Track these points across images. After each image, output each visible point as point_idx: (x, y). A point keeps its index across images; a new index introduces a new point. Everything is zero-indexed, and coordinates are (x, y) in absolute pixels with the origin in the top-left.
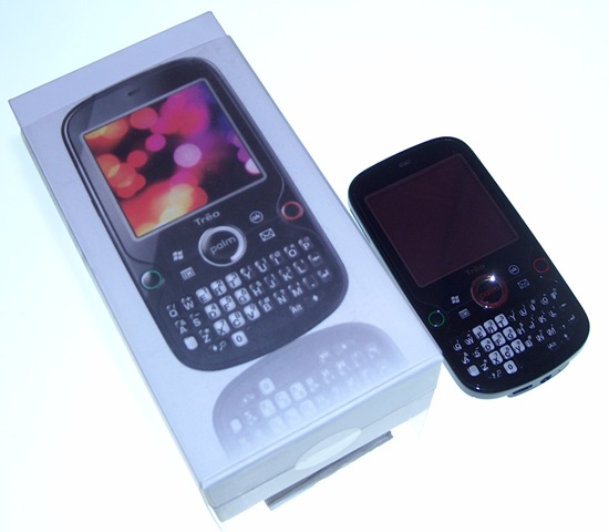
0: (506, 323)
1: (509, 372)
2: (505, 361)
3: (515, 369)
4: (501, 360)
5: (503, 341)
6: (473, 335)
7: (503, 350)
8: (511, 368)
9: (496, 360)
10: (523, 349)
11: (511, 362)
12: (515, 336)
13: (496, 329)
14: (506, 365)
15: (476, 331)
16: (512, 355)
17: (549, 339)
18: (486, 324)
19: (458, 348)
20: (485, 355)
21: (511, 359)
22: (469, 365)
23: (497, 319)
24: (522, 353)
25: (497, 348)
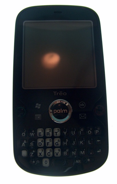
0: (59, 134)
1: (44, 165)
2: (45, 157)
4: (43, 155)
6: (36, 132)
7: (47, 150)
9: (40, 154)
10: (59, 155)
11: (48, 160)
12: (59, 145)
13: (51, 135)
14: (44, 160)
16: (51, 156)
20: (36, 148)
21: (49, 158)
23: (55, 130)
24: (57, 157)
25: (45, 148)
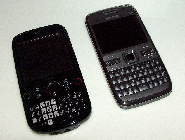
0: (55, 103)
1: (49, 124)
2: (49, 119)
3: (52, 123)
4: (47, 118)
5: (51, 110)
6: (39, 105)
7: (49, 114)
8: (50, 123)
9: (45, 118)
10: (58, 115)
12: (57, 109)
13: (49, 105)
14: (48, 121)
15: (41, 104)
16: (53, 117)
17: (71, 113)
18: (46, 102)
19: (32, 110)
20: (42, 115)
21: (52, 119)
22: (34, 118)
23: (52, 101)
24: (57, 117)
25: (47, 113)
